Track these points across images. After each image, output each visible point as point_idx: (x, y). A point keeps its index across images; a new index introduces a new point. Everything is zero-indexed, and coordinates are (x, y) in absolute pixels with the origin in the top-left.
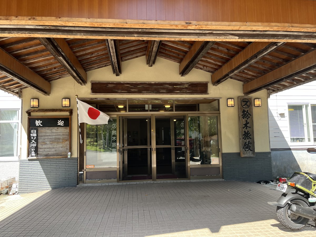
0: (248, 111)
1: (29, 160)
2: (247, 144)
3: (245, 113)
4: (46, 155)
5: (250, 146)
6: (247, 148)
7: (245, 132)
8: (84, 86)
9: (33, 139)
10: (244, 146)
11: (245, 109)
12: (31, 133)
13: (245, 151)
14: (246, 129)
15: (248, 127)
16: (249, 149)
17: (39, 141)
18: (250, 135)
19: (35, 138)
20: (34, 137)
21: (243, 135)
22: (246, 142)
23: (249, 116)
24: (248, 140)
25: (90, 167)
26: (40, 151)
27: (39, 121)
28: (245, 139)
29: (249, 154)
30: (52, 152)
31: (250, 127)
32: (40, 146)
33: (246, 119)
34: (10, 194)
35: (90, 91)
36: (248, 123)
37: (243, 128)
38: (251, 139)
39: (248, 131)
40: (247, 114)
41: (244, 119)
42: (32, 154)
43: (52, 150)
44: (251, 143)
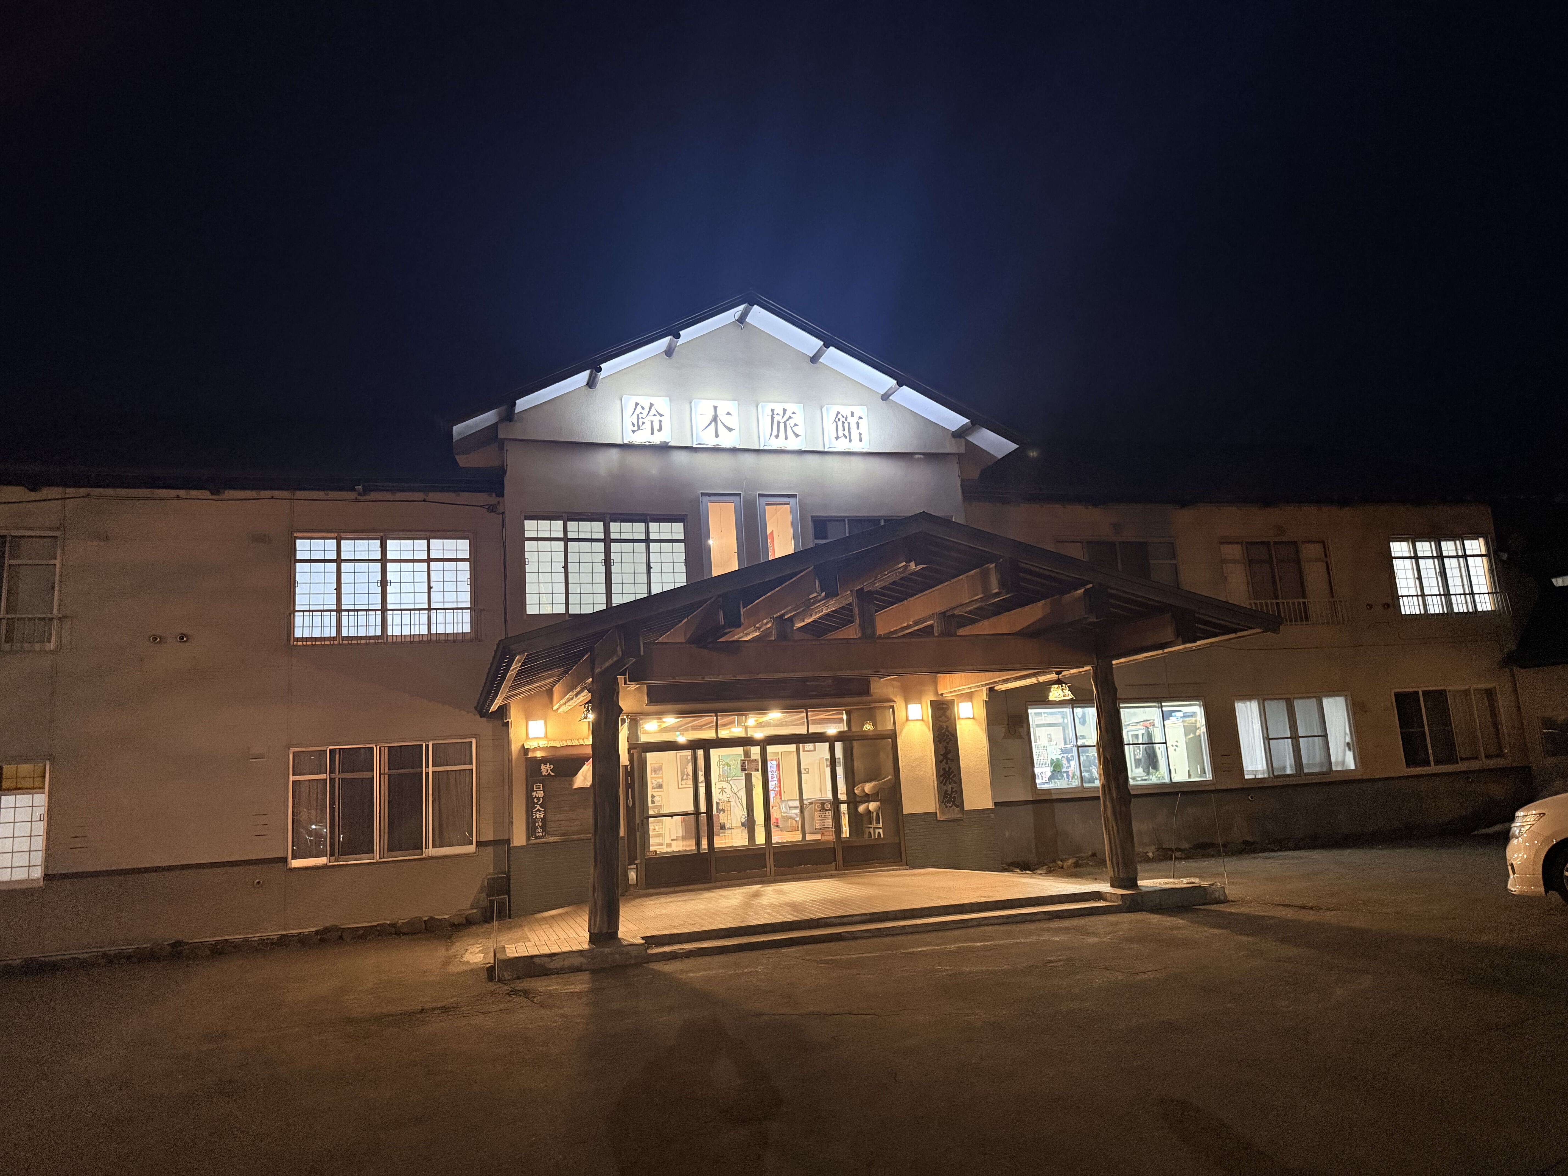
0: (947, 727)
2: (948, 794)
3: (943, 731)
5: (955, 798)
6: (949, 802)
7: (944, 769)
9: (538, 802)
10: (944, 798)
11: (941, 723)
12: (534, 791)
13: (946, 807)
14: (947, 763)
15: (950, 759)
16: (954, 804)
17: (550, 805)
18: (954, 776)
19: (541, 799)
20: (538, 799)
21: (941, 776)
22: (946, 791)
23: (950, 736)
24: (950, 786)
26: (552, 827)
27: (548, 764)
28: (944, 785)
29: (954, 814)
30: (576, 828)
31: (952, 760)
32: (550, 816)
33: (945, 744)
35: (644, 698)
36: (949, 752)
37: (941, 762)
38: (955, 783)
39: (950, 768)
40: (947, 733)
41: (940, 743)
42: (536, 833)
43: (575, 824)
44: (956, 791)
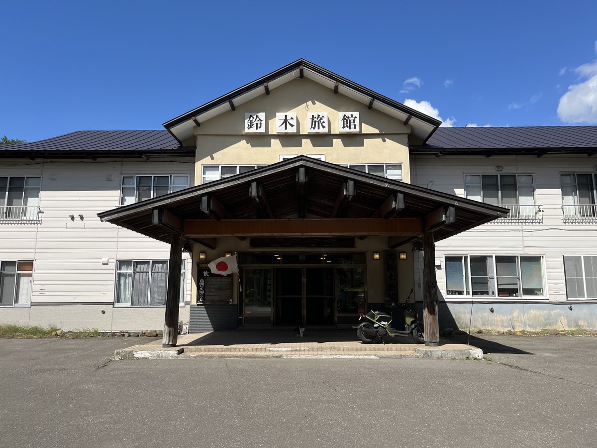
0: (392, 264)
1: (198, 305)
3: (390, 266)
4: (212, 301)
5: (394, 297)
7: (389, 284)
8: (244, 241)
11: (389, 262)
12: (200, 282)
14: (391, 281)
15: (392, 279)
17: (206, 289)
18: (395, 287)
20: (202, 286)
21: (387, 287)
24: (392, 292)
25: (248, 312)
26: (207, 298)
27: (207, 271)
28: (389, 291)
30: (217, 299)
31: (394, 280)
32: (206, 293)
34: (182, 333)
35: (249, 245)
36: (393, 275)
37: (388, 280)
38: (395, 290)
39: (392, 283)
40: (392, 267)
41: (388, 271)
42: (200, 300)
43: (217, 297)
44: (395, 294)
